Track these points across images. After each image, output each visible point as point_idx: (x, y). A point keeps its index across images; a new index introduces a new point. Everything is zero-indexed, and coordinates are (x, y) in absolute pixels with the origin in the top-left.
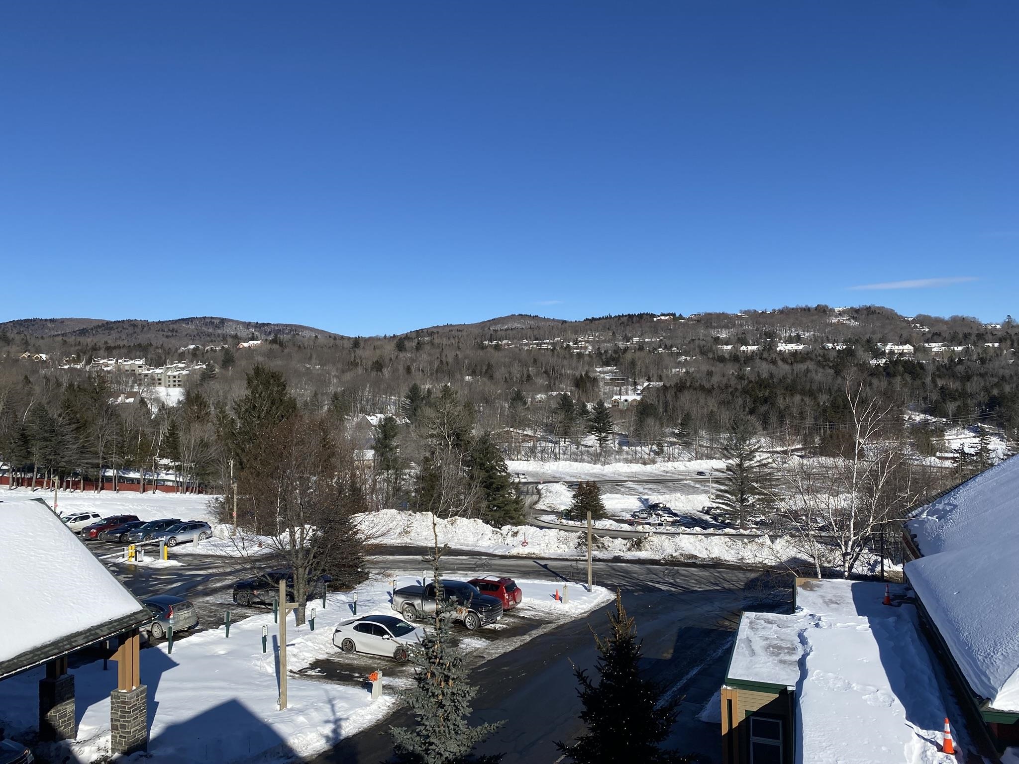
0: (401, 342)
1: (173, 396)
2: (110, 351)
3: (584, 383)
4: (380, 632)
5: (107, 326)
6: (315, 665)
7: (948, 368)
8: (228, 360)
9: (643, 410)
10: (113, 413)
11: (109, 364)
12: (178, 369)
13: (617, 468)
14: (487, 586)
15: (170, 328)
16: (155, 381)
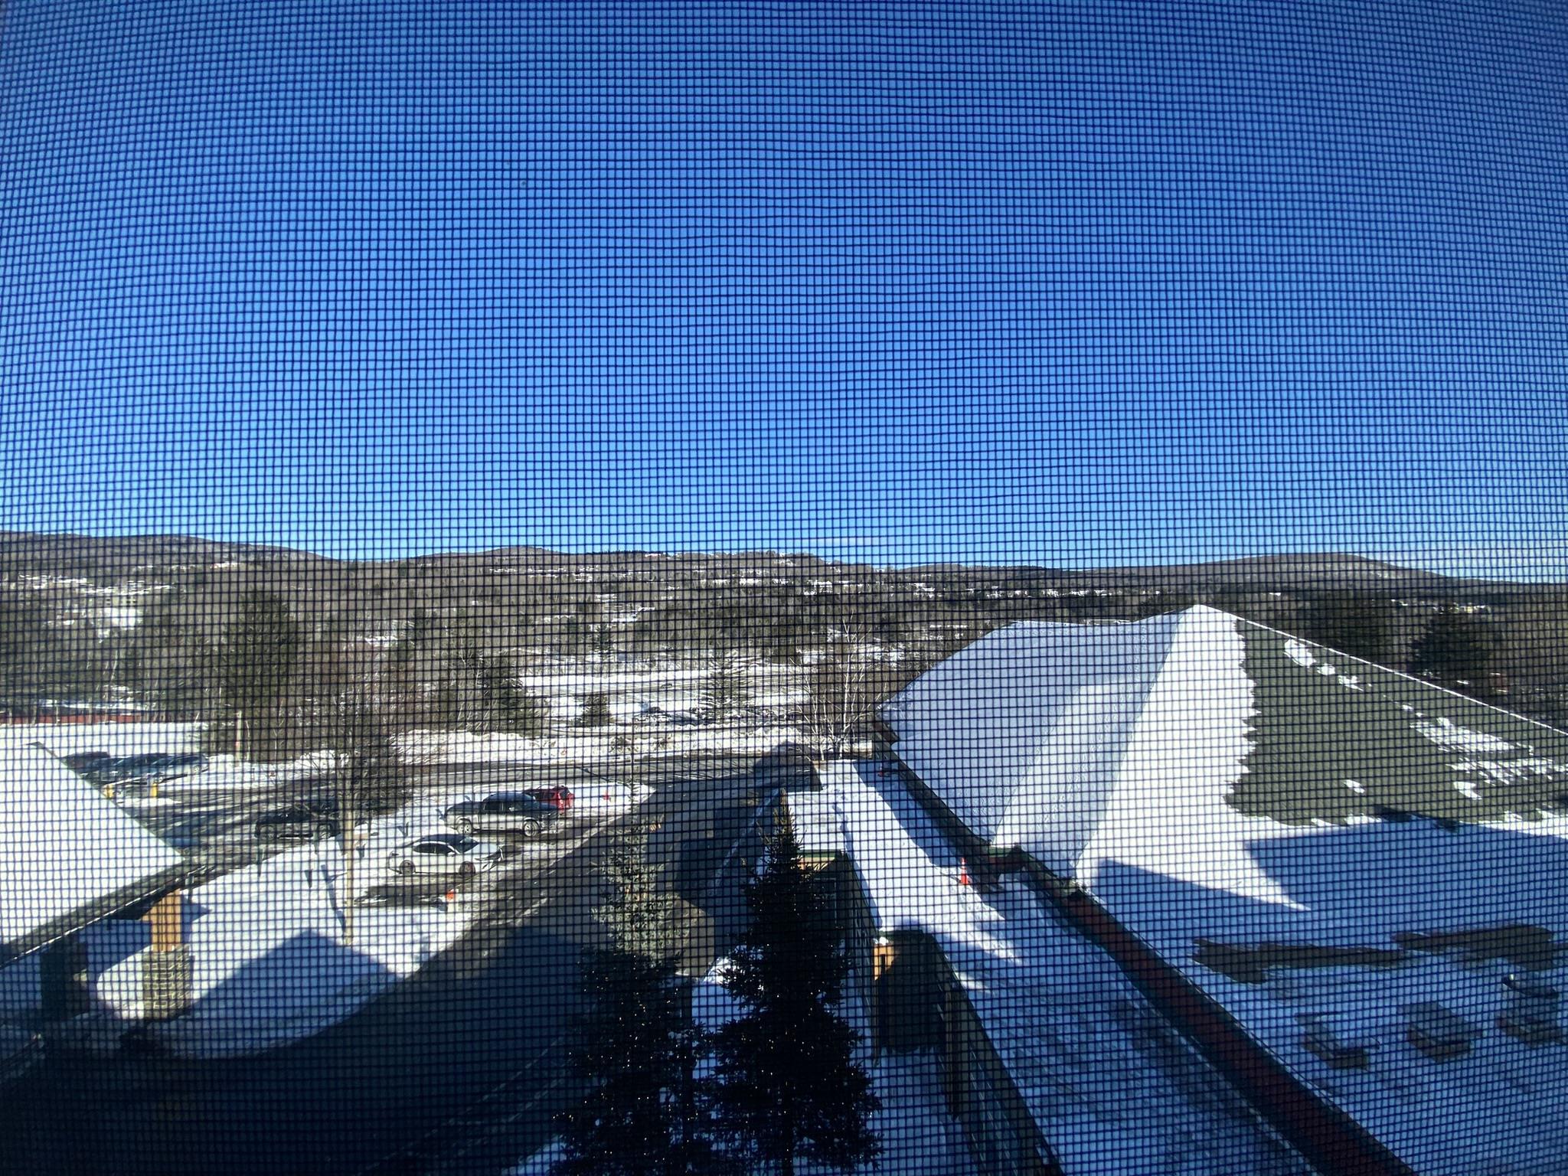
0: (404, 568)
1: (128, 618)
2: (41, 568)
3: (586, 607)
4: (443, 851)
5: (35, 540)
6: (372, 892)
7: (854, 599)
8: (201, 580)
9: (641, 630)
10: (51, 637)
11: (42, 583)
12: (134, 589)
13: (618, 680)
14: (541, 794)
15: (122, 546)
16: (104, 602)
